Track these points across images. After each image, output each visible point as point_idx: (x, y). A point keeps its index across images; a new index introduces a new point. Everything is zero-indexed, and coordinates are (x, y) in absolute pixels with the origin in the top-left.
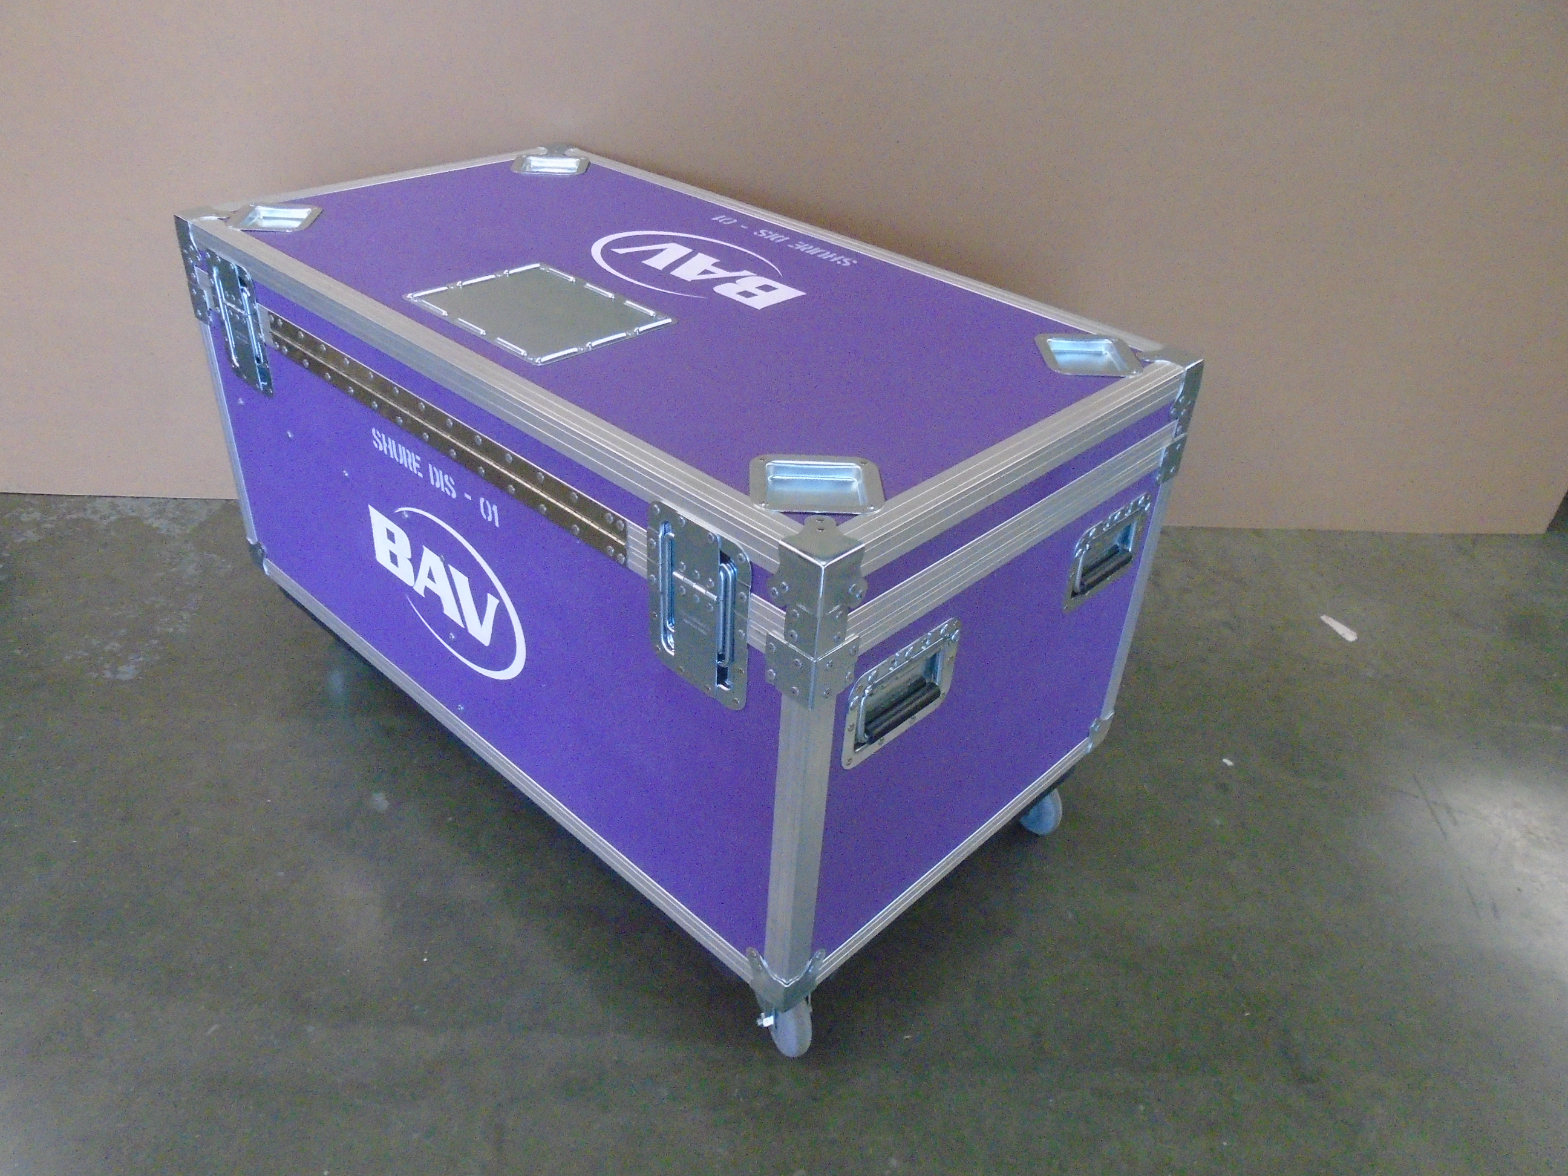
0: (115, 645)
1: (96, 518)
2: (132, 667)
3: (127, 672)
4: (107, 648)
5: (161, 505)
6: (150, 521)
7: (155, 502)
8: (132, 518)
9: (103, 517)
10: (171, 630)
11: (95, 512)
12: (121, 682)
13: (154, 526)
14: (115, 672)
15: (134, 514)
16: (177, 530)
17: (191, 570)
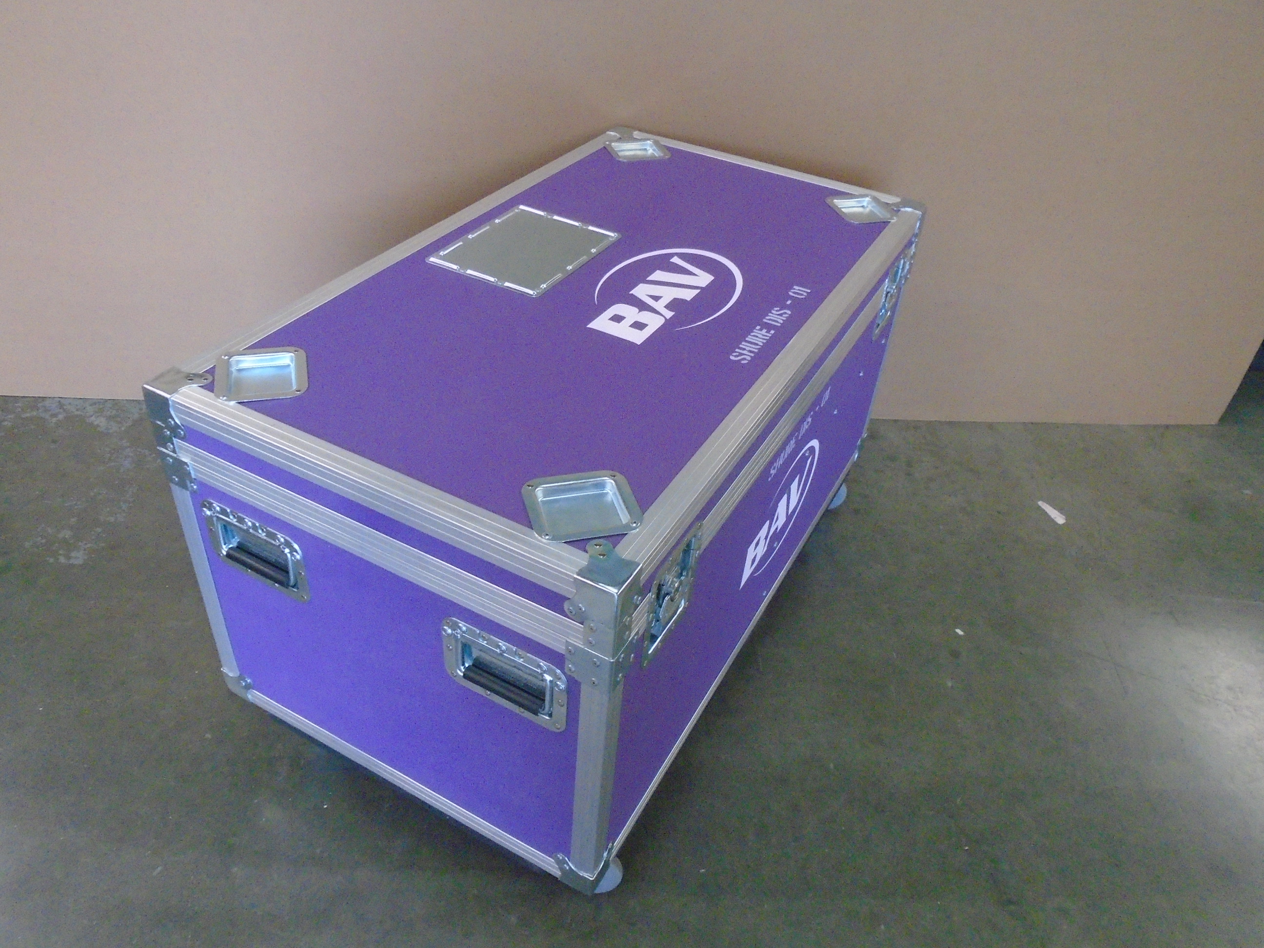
0: (67, 534)
1: (47, 416)
2: (82, 552)
3: (78, 557)
4: (61, 535)
5: (100, 405)
6: (93, 418)
7: (95, 403)
8: (77, 416)
9: (54, 415)
10: (112, 519)
11: (46, 410)
12: (72, 566)
13: (96, 423)
14: (68, 558)
15: (79, 413)
16: (114, 427)
17: (127, 464)
